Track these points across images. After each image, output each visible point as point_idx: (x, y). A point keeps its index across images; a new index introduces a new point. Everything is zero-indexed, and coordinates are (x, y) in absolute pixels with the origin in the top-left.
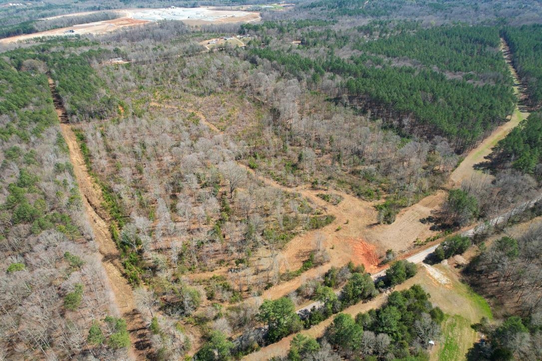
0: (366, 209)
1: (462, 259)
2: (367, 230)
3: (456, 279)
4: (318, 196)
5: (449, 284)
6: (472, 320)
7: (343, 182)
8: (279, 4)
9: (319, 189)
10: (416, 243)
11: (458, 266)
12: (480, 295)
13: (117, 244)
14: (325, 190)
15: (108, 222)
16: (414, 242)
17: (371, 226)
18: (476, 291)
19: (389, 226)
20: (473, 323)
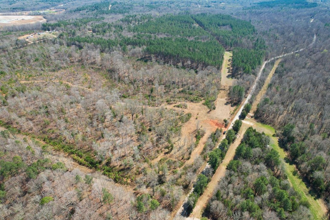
0: (200, 106)
1: (251, 114)
2: (208, 115)
3: (255, 122)
4: (174, 107)
5: (255, 125)
6: (271, 134)
7: (180, 97)
8: (51, 10)
9: (172, 103)
10: (231, 113)
11: (252, 117)
12: (266, 124)
13: (87, 166)
14: (175, 103)
15: (68, 157)
16: (230, 113)
17: (208, 112)
18: (264, 124)
19: (215, 110)
20: (272, 135)
